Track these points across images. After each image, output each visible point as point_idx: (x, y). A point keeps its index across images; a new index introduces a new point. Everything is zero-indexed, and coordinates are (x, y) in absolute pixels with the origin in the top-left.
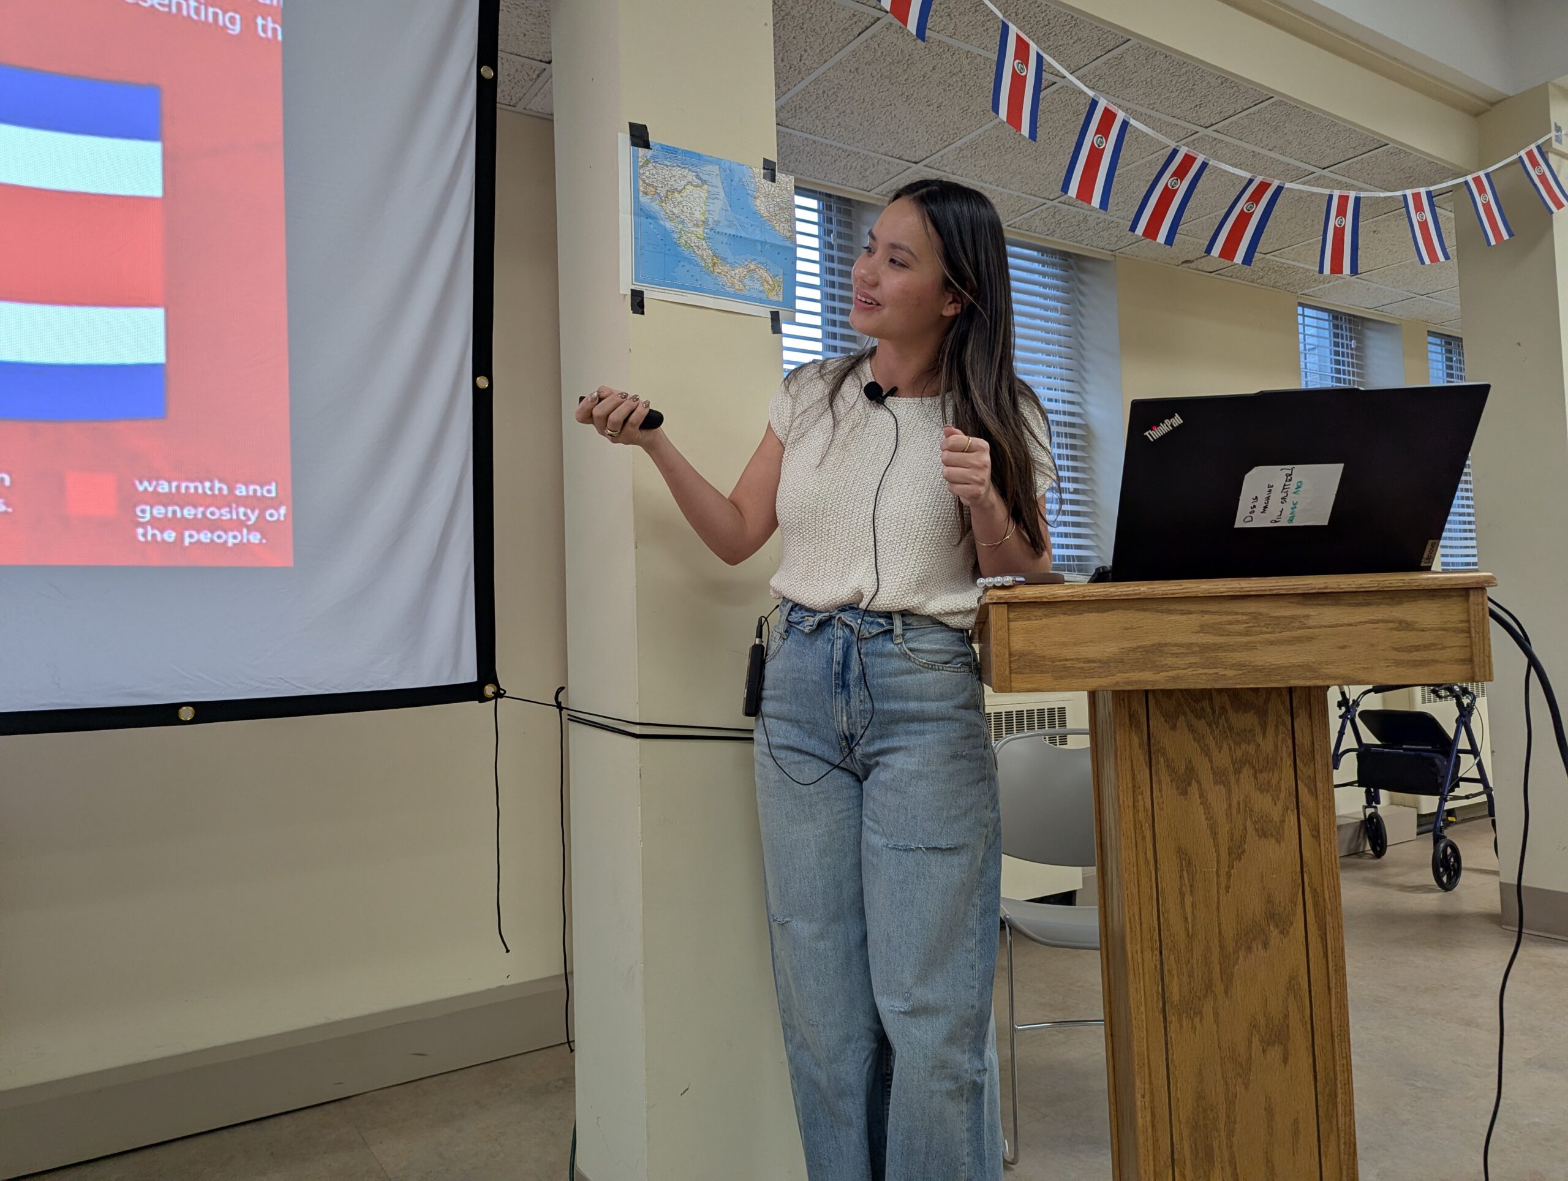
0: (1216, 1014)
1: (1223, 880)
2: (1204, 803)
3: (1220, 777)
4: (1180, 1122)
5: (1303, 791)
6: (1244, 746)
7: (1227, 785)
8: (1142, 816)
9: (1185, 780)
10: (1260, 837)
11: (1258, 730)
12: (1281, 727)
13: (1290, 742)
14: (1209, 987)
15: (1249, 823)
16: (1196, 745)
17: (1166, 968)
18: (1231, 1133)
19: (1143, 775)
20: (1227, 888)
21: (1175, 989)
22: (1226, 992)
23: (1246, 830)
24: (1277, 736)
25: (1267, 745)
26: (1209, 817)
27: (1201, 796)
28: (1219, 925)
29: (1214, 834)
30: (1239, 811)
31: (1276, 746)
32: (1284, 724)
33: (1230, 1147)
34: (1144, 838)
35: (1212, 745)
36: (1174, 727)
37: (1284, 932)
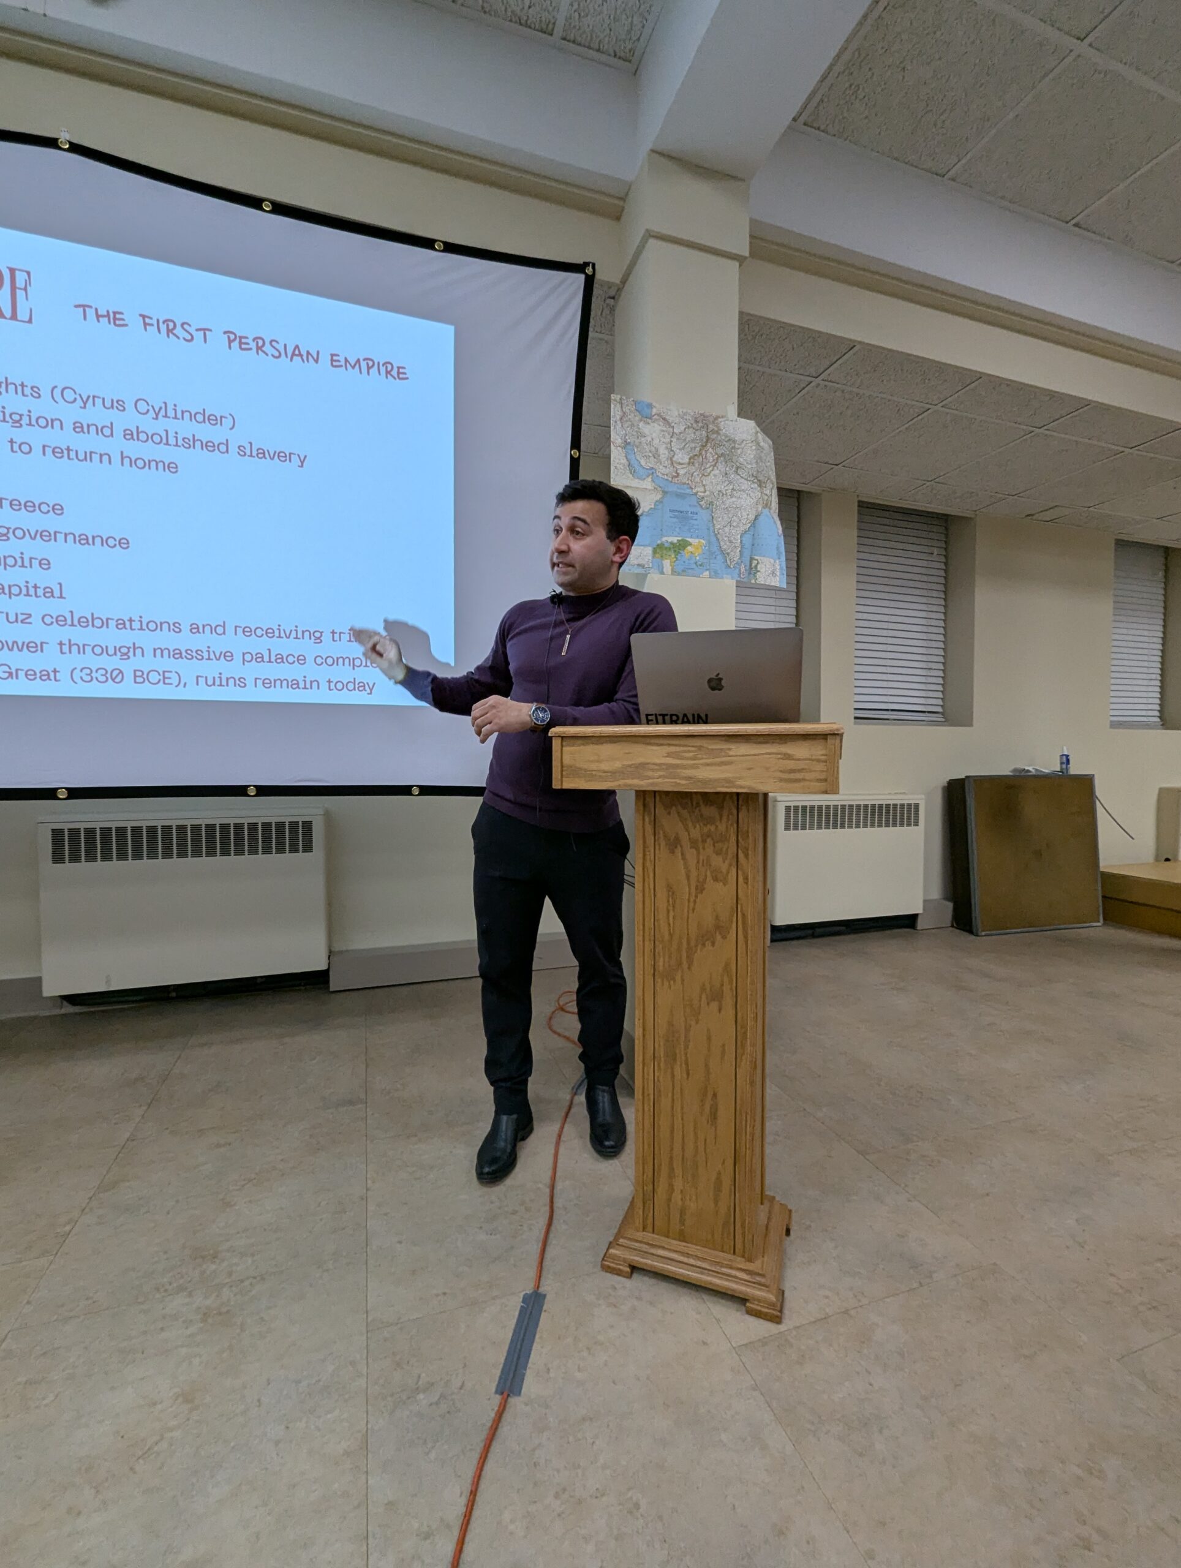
0: (683, 980)
1: (692, 905)
2: (684, 858)
3: (694, 844)
4: (659, 1037)
5: (741, 855)
6: (708, 826)
7: (697, 849)
8: (648, 864)
9: (674, 844)
10: (714, 881)
11: (718, 817)
12: (730, 816)
13: (735, 825)
14: (680, 964)
15: (709, 873)
16: (680, 824)
17: (657, 950)
18: (686, 1047)
19: (650, 840)
20: (693, 910)
21: (661, 964)
22: (689, 968)
23: (706, 876)
24: (727, 822)
25: (722, 827)
26: (686, 866)
27: (682, 854)
28: (688, 929)
29: (688, 878)
30: (703, 865)
31: (727, 827)
32: (732, 814)
33: (686, 1054)
34: (649, 877)
35: (690, 824)
36: (669, 813)
37: (724, 937)
